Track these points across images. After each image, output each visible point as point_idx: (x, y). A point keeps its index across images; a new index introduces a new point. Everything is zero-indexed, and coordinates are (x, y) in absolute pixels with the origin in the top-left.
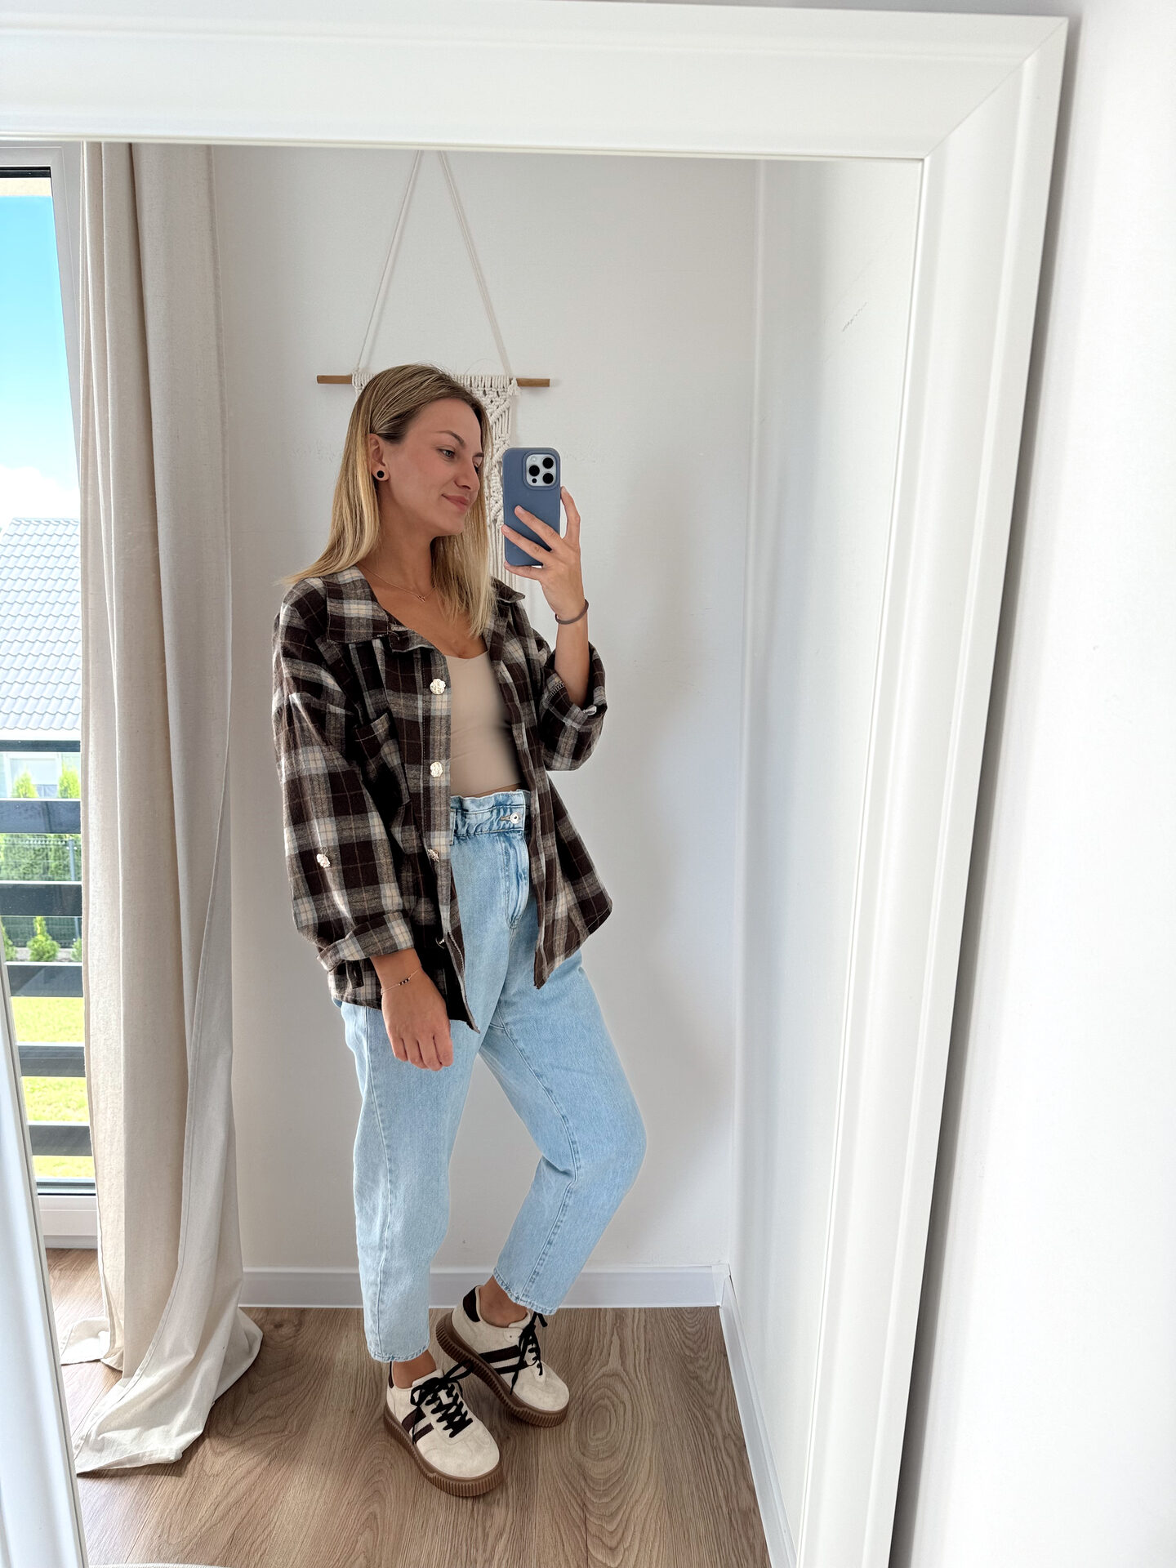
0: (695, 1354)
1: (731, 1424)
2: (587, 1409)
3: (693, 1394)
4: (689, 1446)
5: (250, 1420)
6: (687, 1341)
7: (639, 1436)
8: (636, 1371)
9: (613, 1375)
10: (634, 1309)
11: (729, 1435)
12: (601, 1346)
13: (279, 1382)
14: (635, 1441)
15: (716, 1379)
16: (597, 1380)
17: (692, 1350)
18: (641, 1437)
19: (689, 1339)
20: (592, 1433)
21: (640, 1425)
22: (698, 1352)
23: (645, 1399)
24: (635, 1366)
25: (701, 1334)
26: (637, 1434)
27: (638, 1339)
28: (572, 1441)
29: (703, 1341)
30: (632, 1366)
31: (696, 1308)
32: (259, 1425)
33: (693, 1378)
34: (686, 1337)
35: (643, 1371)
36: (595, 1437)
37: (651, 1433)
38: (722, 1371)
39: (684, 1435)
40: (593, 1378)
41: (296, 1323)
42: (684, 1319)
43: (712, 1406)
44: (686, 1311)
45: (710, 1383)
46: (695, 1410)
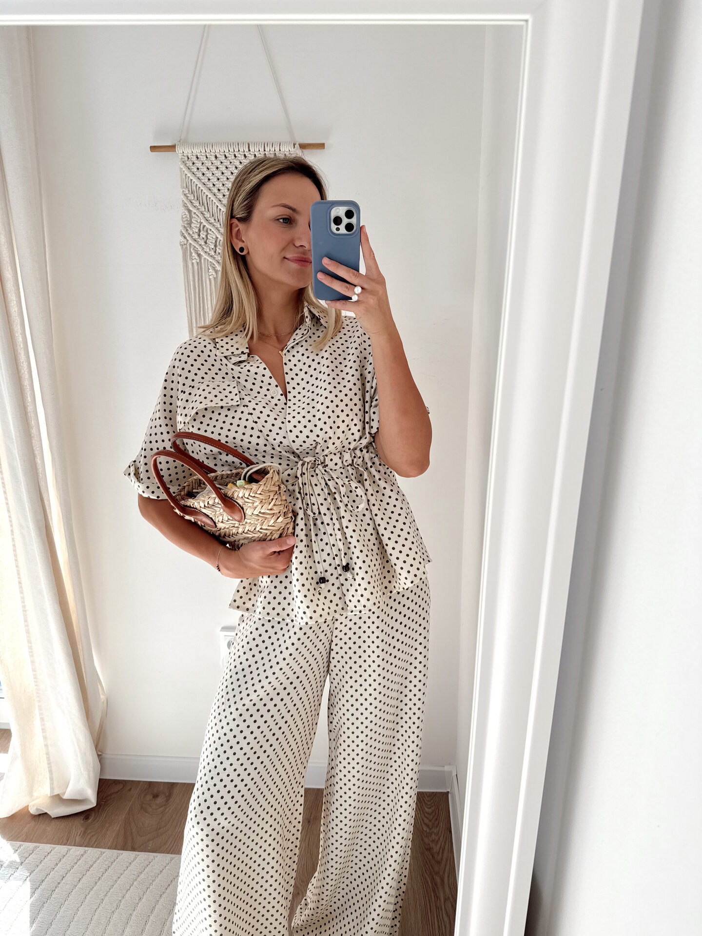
0: (430, 829)
1: (450, 889)
3: (426, 862)
4: (420, 905)
6: (426, 821)
11: (448, 897)
15: (443, 851)
17: (428, 826)
19: (427, 818)
22: (432, 827)
25: (435, 814)
29: (436, 819)
31: (433, 793)
33: (427, 849)
34: (425, 816)
38: (447, 845)
39: (418, 896)
41: (167, 794)
42: (425, 802)
43: (439, 873)
44: (428, 795)
45: (438, 853)
46: (427, 877)
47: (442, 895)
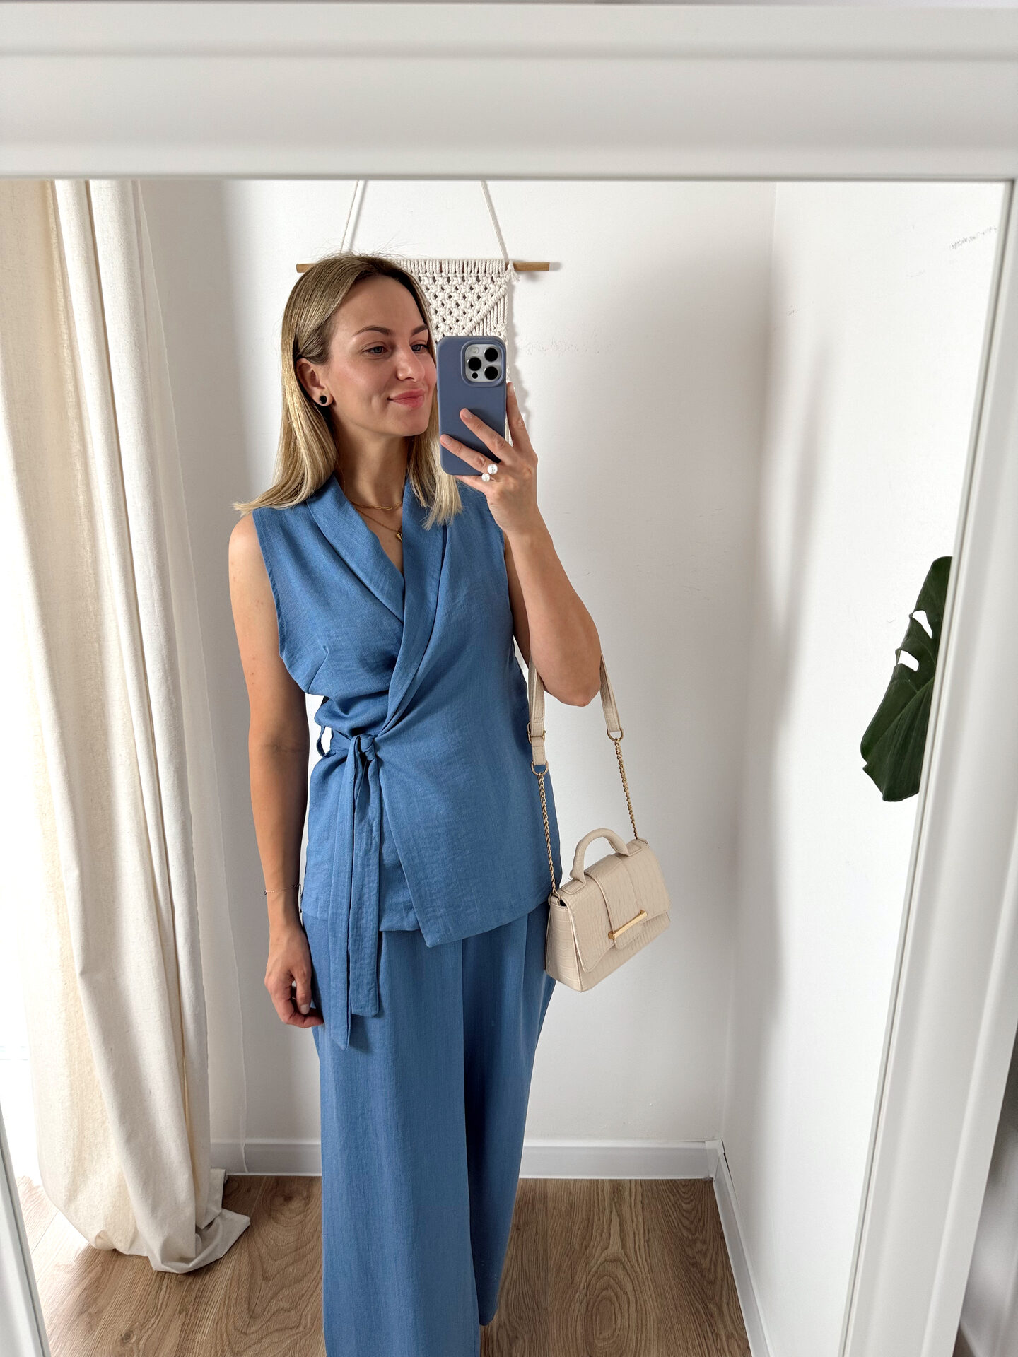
0: (693, 1235)
1: (733, 1321)
2: (591, 1303)
3: (694, 1283)
4: (693, 1347)
5: (266, 1313)
6: (684, 1221)
7: (644, 1334)
8: (636, 1255)
9: (615, 1260)
10: (630, 1181)
11: (732, 1334)
12: (601, 1226)
13: (291, 1267)
14: (641, 1342)
15: (716, 1265)
16: (598, 1268)
17: (689, 1230)
18: (646, 1337)
19: (687, 1218)
20: (598, 1333)
21: (644, 1324)
22: (696, 1231)
23: (647, 1287)
24: (635, 1248)
25: (697, 1211)
26: (642, 1331)
27: (637, 1217)
28: (580, 1341)
29: (700, 1220)
30: (632, 1251)
31: (690, 1180)
32: (274, 1318)
33: (690, 1264)
34: (683, 1216)
35: (644, 1256)
36: (601, 1337)
37: (656, 1331)
38: (720, 1255)
39: (688, 1334)
40: (595, 1265)
41: (305, 1195)
42: (679, 1194)
43: (713, 1299)
44: (681, 1184)
45: (709, 1270)
46: (697, 1304)
47: (722, 1333)
